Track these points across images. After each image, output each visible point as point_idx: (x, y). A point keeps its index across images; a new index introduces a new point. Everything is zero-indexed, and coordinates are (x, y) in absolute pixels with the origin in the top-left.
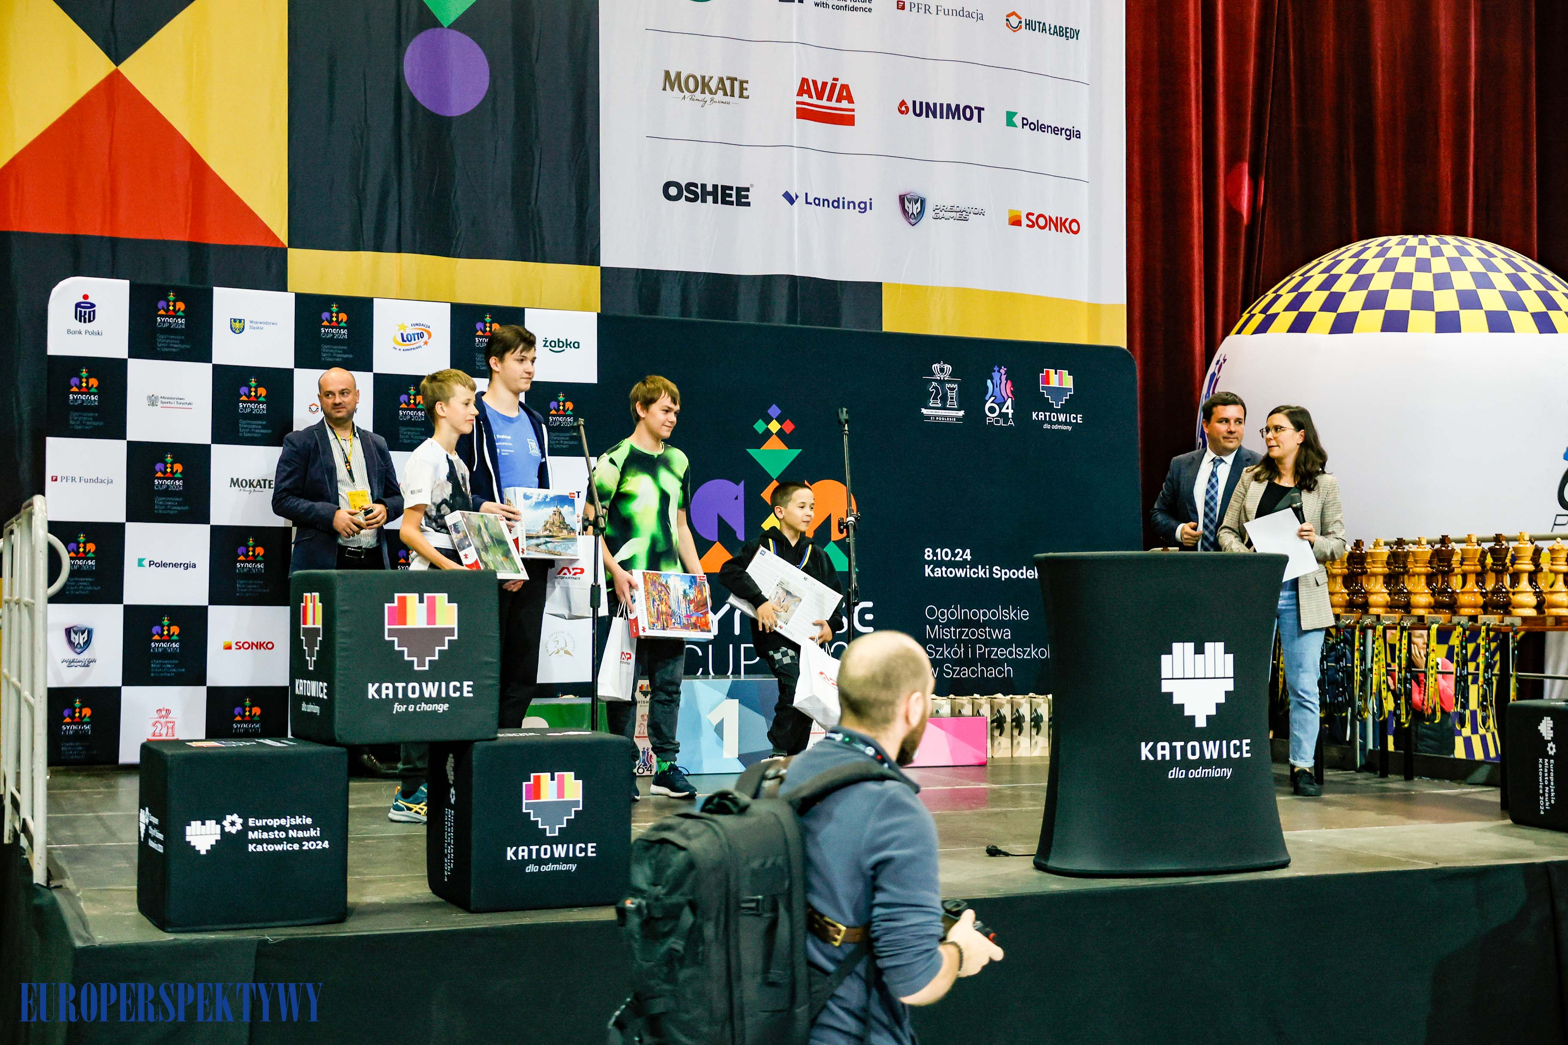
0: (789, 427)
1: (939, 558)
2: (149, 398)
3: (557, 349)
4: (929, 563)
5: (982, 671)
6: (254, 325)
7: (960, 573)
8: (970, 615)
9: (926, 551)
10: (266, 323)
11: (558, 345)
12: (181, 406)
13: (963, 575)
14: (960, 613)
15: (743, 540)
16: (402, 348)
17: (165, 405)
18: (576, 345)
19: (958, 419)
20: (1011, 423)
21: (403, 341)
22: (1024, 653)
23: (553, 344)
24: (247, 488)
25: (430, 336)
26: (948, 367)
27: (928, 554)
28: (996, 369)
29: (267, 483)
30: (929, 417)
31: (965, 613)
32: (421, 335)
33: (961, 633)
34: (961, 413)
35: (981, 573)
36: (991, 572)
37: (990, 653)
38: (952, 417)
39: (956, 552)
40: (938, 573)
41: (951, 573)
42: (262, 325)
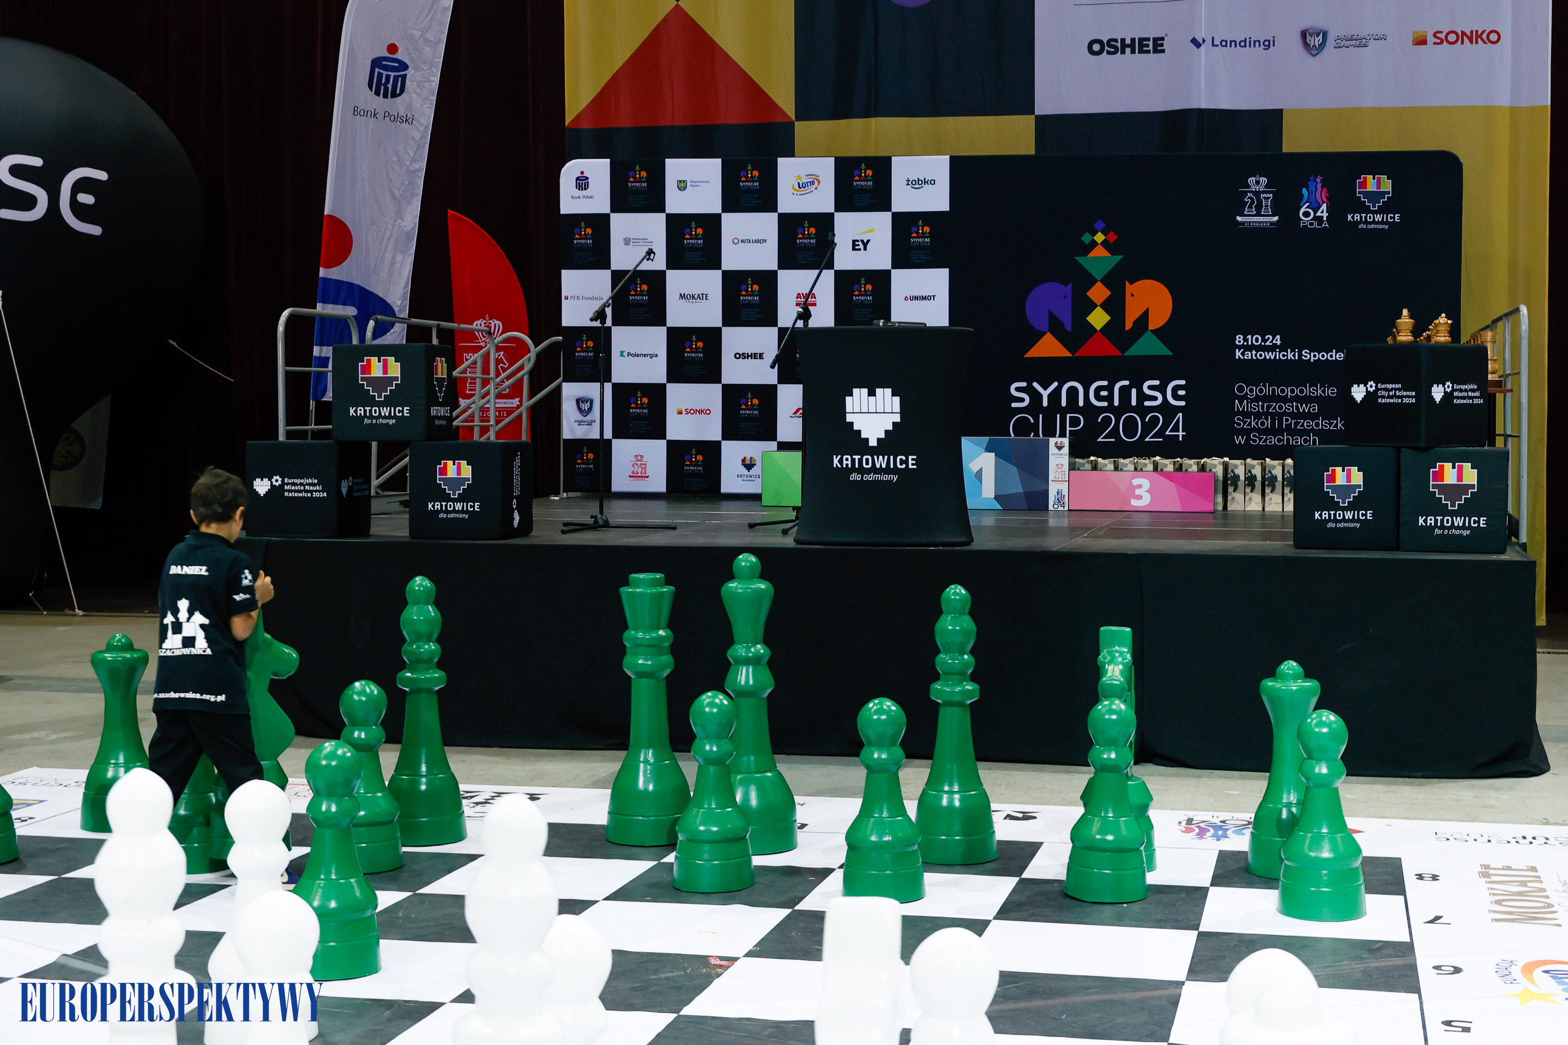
0: (1113, 237)
1: (1250, 343)
2: (625, 239)
3: (917, 186)
4: (1240, 347)
5: (1288, 440)
6: (693, 184)
7: (1270, 356)
8: (1278, 391)
9: (1237, 337)
10: (702, 182)
11: (917, 184)
12: (646, 244)
13: (1272, 358)
14: (1267, 390)
15: (1070, 330)
16: (799, 193)
17: (635, 244)
18: (933, 182)
19: (1272, 223)
20: (1325, 225)
21: (800, 188)
22: (1330, 424)
23: (914, 183)
24: (691, 300)
25: (819, 183)
26: (1264, 180)
27: (1239, 339)
28: (1312, 178)
29: (704, 296)
30: (1243, 223)
31: (1274, 390)
32: (812, 183)
33: (1269, 407)
34: (1276, 219)
35: (1290, 356)
36: (1300, 355)
37: (1296, 424)
38: (1266, 222)
39: (1266, 338)
40: (1248, 355)
41: (1261, 355)
42: (697, 184)
